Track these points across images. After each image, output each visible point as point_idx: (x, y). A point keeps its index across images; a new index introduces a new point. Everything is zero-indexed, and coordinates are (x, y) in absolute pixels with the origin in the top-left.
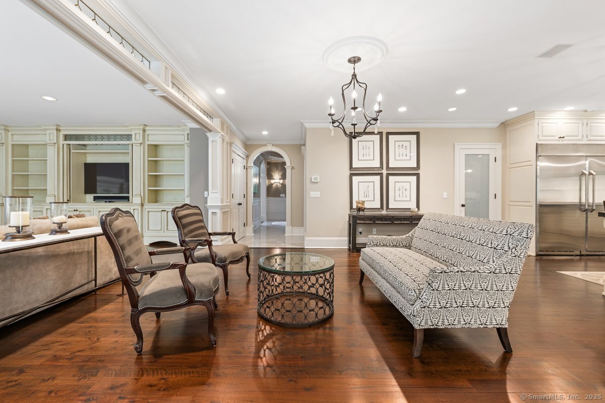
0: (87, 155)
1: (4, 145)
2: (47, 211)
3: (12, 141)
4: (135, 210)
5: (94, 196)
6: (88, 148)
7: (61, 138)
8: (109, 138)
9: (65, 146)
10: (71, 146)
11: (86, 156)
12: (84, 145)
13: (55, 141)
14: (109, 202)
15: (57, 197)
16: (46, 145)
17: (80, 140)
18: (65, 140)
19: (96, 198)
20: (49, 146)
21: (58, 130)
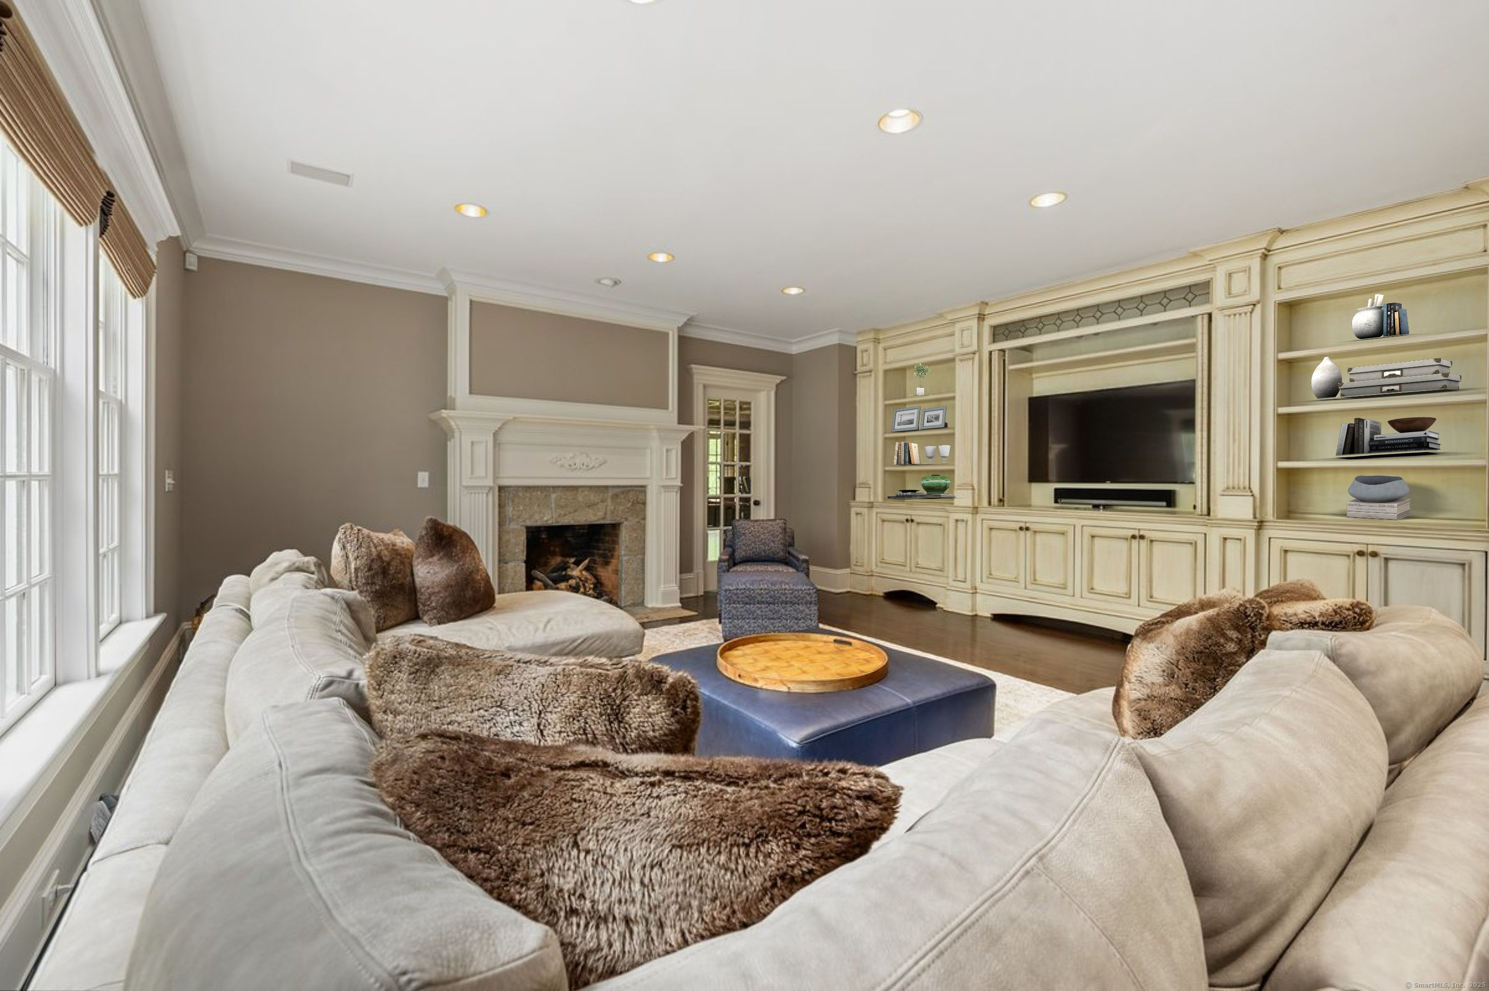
0: (1034, 376)
1: (873, 373)
2: (956, 527)
3: (885, 363)
4: (1229, 544)
5: (1056, 490)
6: (1036, 354)
7: (987, 334)
8: (1119, 310)
9: (995, 356)
10: (1007, 353)
11: (1032, 379)
12: (1028, 349)
13: (975, 348)
14: (1105, 507)
15: (976, 491)
16: (953, 360)
17: (1017, 338)
18: (994, 339)
19: (1059, 495)
20: (961, 360)
21: (981, 317)
